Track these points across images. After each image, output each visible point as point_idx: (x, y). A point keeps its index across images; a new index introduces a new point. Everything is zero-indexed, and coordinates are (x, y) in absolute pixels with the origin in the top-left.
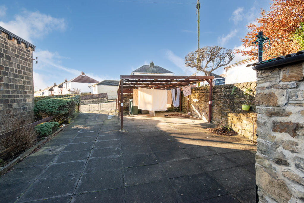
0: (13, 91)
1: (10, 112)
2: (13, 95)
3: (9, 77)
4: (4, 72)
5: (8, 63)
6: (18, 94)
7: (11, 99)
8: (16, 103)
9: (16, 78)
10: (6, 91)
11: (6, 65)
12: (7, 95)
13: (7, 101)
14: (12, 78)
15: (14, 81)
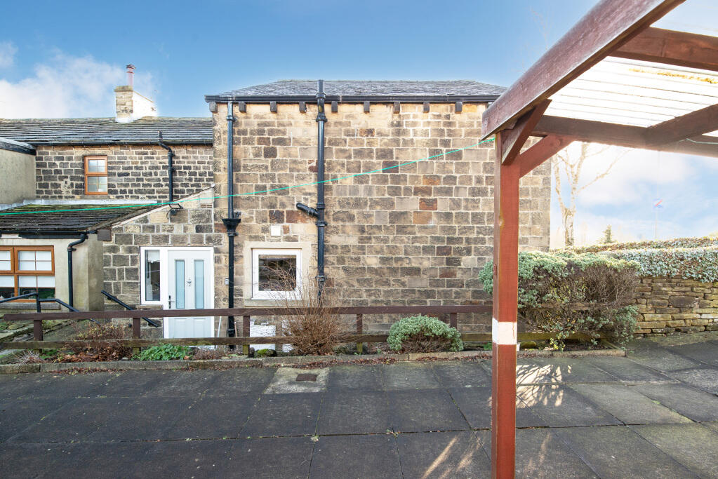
0: (465, 227)
1: (453, 274)
2: (464, 236)
3: (453, 197)
4: (442, 188)
5: (453, 168)
6: (481, 236)
7: (457, 246)
8: (473, 256)
9: (475, 198)
10: (443, 228)
11: (448, 172)
12: (446, 236)
13: (441, 251)
14: (462, 198)
15: (469, 205)
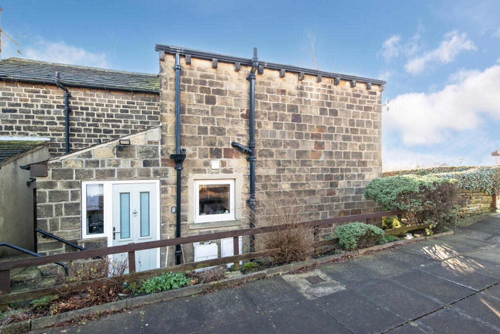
0: (340, 161)
1: (333, 193)
2: (340, 167)
3: (333, 141)
4: (327, 134)
5: (333, 121)
6: (349, 167)
7: (336, 174)
8: (344, 181)
9: (345, 142)
10: (328, 162)
11: (330, 124)
12: (330, 167)
13: (328, 177)
14: (338, 142)
15: (342, 147)
